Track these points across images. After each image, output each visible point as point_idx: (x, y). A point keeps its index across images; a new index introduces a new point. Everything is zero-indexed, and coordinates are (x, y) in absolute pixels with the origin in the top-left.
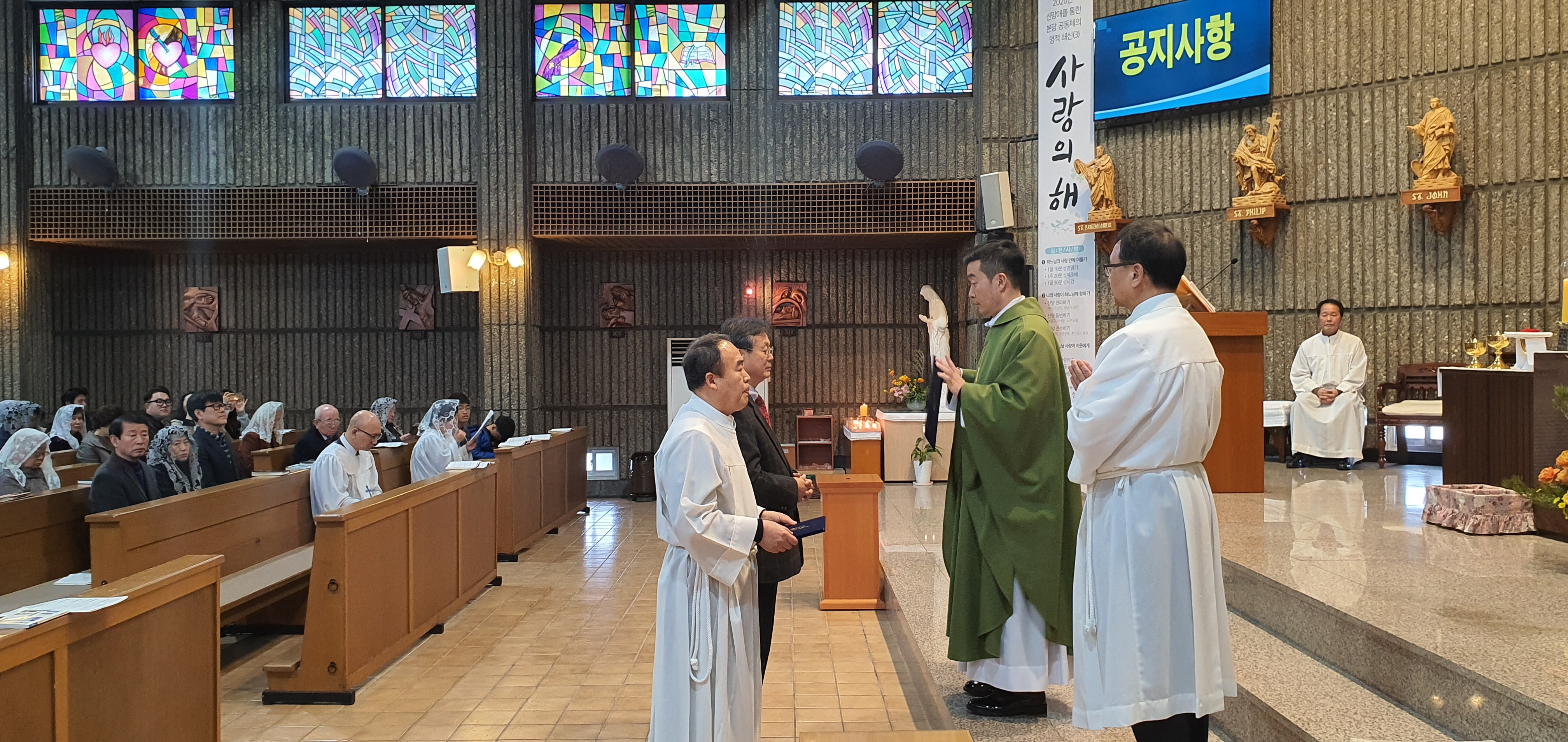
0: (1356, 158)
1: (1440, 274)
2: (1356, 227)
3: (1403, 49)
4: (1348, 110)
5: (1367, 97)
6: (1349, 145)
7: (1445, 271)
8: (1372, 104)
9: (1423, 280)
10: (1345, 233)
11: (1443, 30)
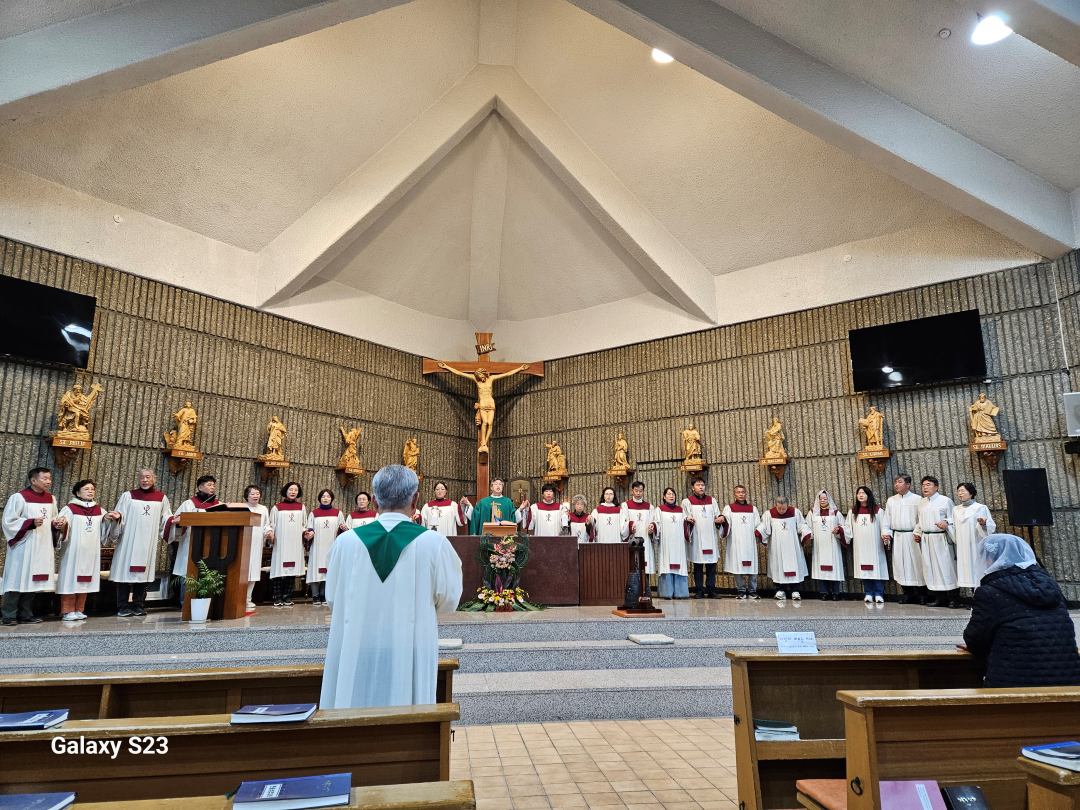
0: (130, 422)
2: (124, 463)
3: (164, 369)
4: (129, 393)
5: (141, 389)
6: (126, 414)
8: (144, 393)
10: (116, 465)
11: (185, 367)
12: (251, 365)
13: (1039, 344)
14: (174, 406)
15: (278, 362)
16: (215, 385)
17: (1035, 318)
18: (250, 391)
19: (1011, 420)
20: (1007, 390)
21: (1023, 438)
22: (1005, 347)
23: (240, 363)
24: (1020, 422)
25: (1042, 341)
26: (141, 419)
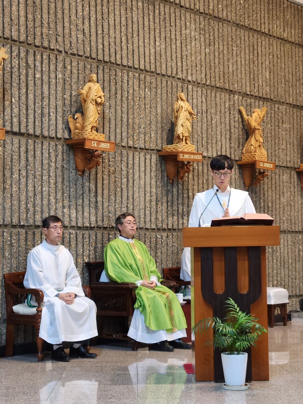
0: (31, 103)
1: (78, 203)
2: (31, 159)
3: (60, 29)
4: (27, 63)
5: (38, 57)
6: (27, 92)
7: (81, 201)
8: (42, 63)
9: (69, 207)
10: (23, 162)
11: (80, 27)
12: (146, 24)
14: (74, 80)
15: (173, 18)
16: (112, 50)
18: (147, 60)
23: (135, 19)
26: (43, 98)
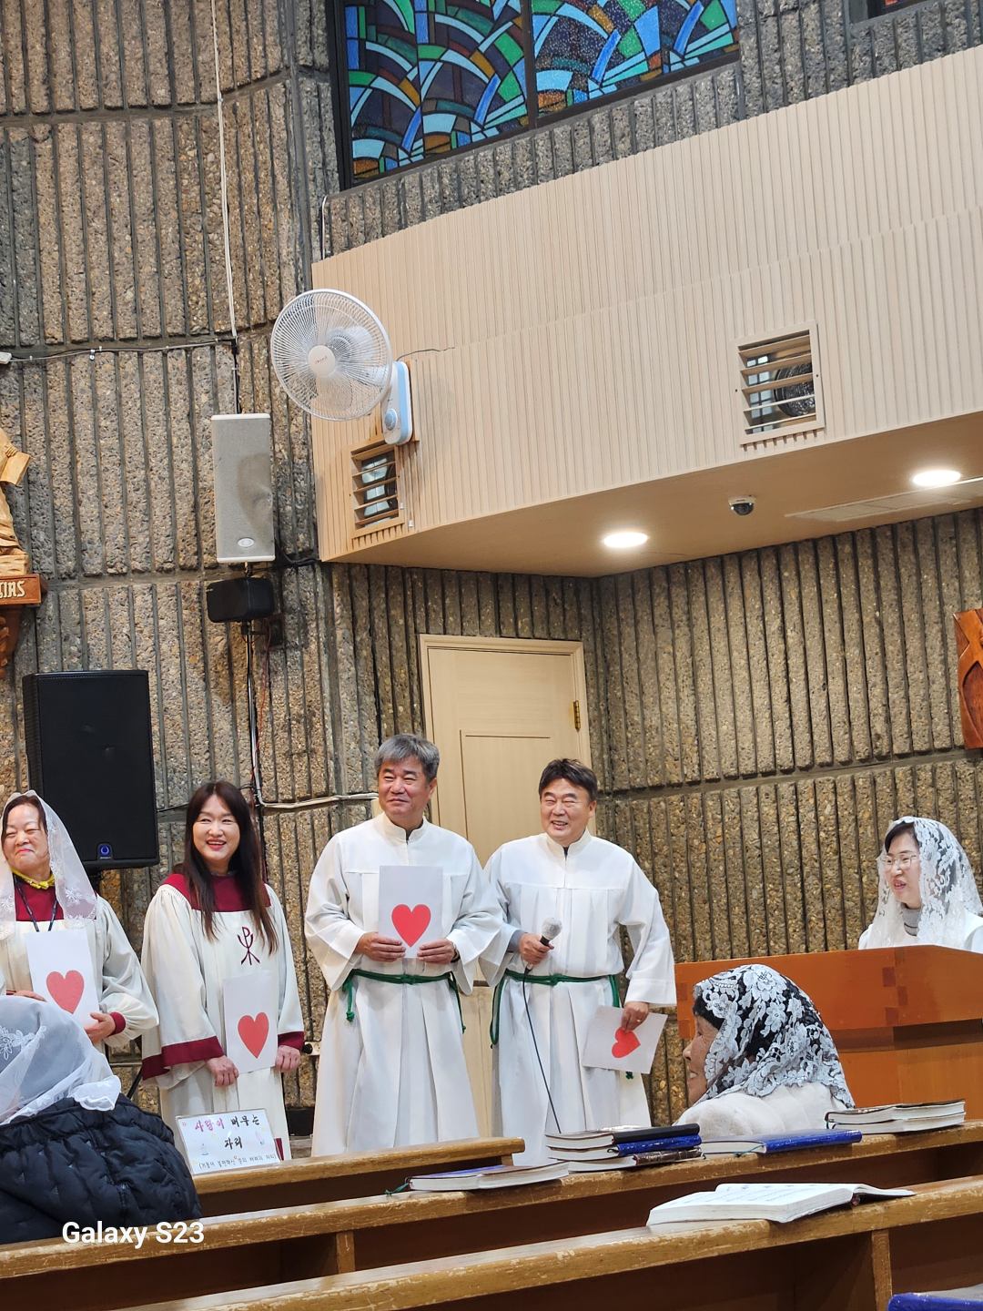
13: (157, 238)
17: (152, 145)
19: (64, 502)
20: (57, 394)
21: (94, 566)
22: (60, 240)
24: (88, 509)
25: (169, 232)
